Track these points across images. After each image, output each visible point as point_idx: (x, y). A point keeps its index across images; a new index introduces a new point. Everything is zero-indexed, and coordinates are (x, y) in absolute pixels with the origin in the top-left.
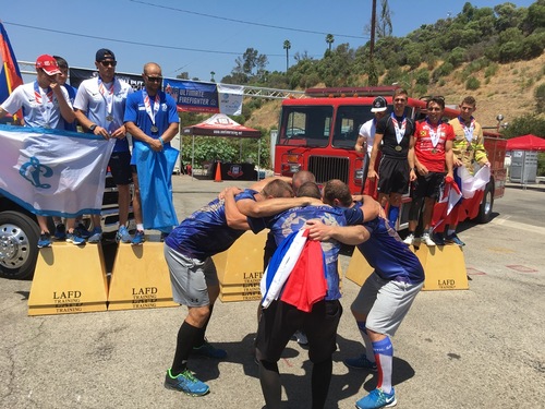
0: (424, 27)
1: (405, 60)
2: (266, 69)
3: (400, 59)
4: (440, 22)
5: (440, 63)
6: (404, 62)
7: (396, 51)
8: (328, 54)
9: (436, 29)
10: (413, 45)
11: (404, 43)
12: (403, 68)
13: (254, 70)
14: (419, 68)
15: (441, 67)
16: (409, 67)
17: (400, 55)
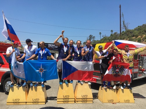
0: (139, 26)
1: (134, 35)
2: (95, 40)
3: (132, 35)
4: (144, 25)
5: (144, 36)
6: (134, 36)
7: (131, 33)
8: (111, 35)
9: (142, 27)
10: (136, 31)
11: (133, 31)
12: (133, 38)
13: (92, 40)
14: (138, 37)
15: (145, 37)
16: (135, 37)
17: (132, 34)
